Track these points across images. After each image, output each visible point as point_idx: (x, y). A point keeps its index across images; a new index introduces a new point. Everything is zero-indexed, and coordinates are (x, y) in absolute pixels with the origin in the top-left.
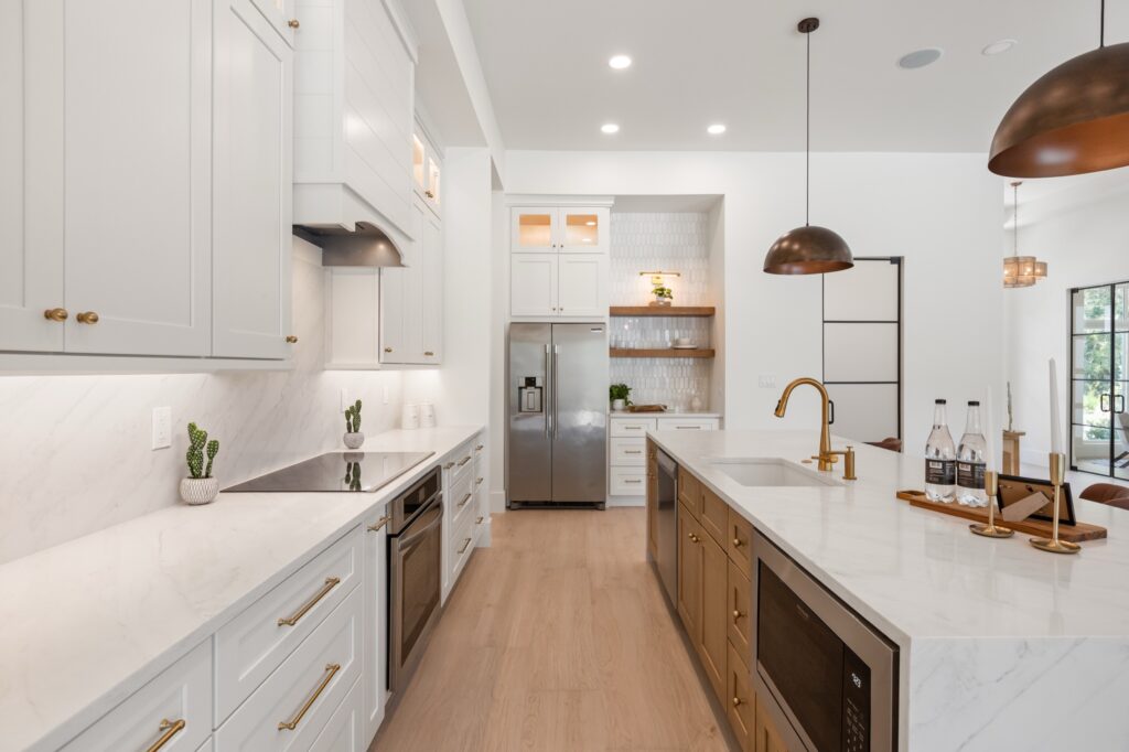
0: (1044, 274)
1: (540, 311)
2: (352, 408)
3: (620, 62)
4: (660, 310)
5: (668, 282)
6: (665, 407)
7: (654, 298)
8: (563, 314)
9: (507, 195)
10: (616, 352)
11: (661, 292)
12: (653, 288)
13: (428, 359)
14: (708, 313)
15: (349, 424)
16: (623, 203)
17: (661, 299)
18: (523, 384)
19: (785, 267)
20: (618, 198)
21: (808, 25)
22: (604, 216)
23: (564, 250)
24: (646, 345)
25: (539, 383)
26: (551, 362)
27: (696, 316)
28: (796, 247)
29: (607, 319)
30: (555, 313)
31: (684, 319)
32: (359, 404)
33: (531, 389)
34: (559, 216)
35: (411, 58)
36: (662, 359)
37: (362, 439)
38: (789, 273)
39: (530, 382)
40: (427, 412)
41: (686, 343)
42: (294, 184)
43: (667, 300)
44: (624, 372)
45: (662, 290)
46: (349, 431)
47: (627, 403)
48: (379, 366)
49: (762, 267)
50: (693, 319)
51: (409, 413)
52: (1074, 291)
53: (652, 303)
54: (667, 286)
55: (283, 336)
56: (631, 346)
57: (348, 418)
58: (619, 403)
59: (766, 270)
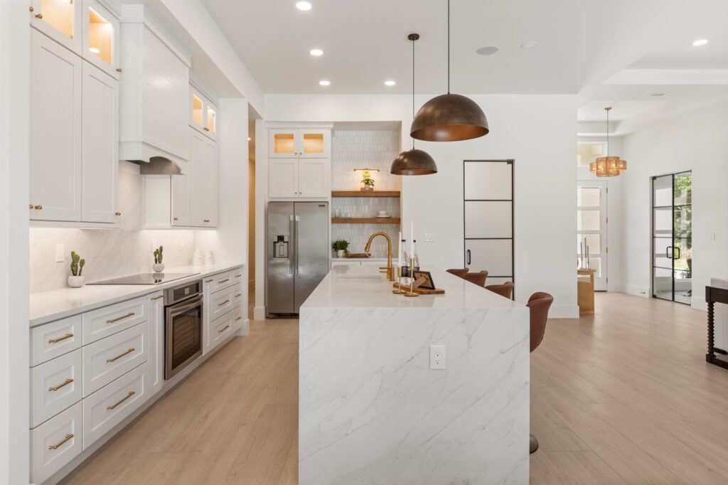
0: (625, 168)
1: (287, 194)
2: (157, 250)
3: (316, 53)
4: (366, 193)
5: (373, 176)
6: (370, 255)
7: (363, 185)
8: (302, 196)
9: (266, 122)
10: (336, 220)
11: (367, 182)
12: (362, 179)
13: (206, 224)
14: (395, 195)
15: (156, 259)
16: (338, 126)
17: (367, 186)
18: (276, 240)
19: (404, 171)
20: (336, 124)
21: (413, 37)
22: (327, 134)
23: (302, 156)
24: (359, 216)
25: (286, 239)
26: (294, 226)
27: (391, 197)
28: (406, 160)
29: (329, 199)
30: (297, 196)
31: (384, 198)
32: (161, 248)
33: (281, 243)
34: (299, 134)
35: (187, 65)
36: (370, 225)
37: (163, 268)
38: (407, 174)
39: (281, 238)
40: (208, 255)
41: (383, 214)
42: (120, 142)
43: (371, 187)
44: (343, 233)
45: (368, 180)
46: (156, 263)
47: (346, 252)
48: (170, 227)
49: (390, 170)
50: (390, 199)
51: (197, 256)
52: (654, 178)
53: (362, 189)
54: (371, 178)
55: (114, 212)
56: (349, 216)
57: (155, 256)
58: (341, 252)
59: (392, 173)
